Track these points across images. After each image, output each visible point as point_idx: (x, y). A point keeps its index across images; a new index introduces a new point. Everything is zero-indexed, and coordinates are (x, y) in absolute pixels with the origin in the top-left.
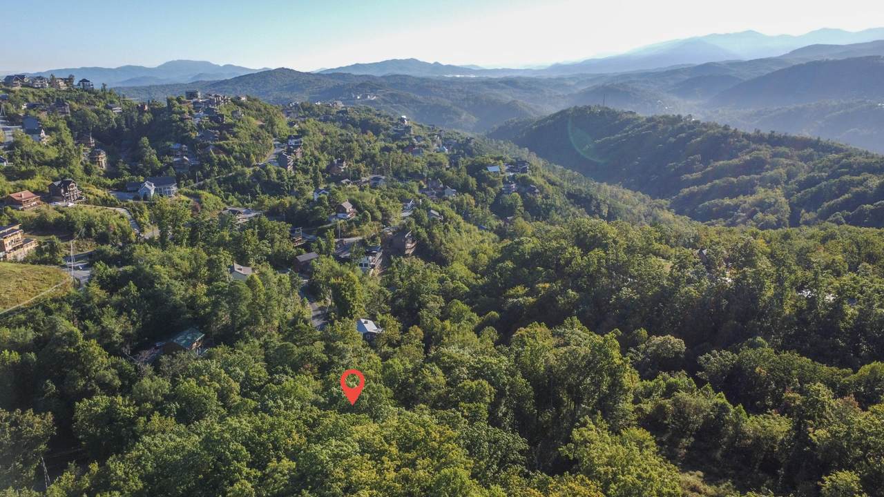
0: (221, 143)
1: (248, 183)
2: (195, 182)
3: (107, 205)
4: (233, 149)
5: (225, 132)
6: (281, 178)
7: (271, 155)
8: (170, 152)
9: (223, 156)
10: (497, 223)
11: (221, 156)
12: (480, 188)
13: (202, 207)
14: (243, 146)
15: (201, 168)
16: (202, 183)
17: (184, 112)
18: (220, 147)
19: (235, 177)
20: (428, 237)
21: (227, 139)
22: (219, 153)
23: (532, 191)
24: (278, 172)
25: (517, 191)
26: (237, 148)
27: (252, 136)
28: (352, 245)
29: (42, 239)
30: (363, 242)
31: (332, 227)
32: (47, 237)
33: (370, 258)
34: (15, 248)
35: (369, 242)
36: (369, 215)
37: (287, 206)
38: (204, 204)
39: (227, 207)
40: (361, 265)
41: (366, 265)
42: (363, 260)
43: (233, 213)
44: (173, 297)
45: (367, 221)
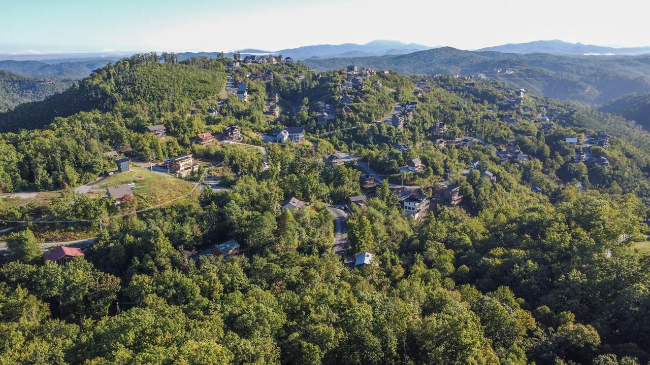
0: (354, 104)
1: (364, 135)
2: (327, 131)
3: (254, 144)
4: (361, 110)
5: (358, 97)
6: (390, 134)
7: (388, 116)
8: (317, 110)
9: (352, 114)
10: (557, 186)
11: (350, 114)
12: (553, 156)
13: (316, 151)
14: (369, 107)
15: (334, 121)
16: (332, 132)
17: (338, 81)
18: (352, 107)
19: (355, 130)
20: (474, 194)
21: (360, 102)
22: (350, 112)
23: (602, 162)
24: (389, 129)
25: (586, 162)
26: (364, 109)
27: (379, 100)
28: (410, 192)
29: (205, 164)
30: (419, 191)
31: (400, 176)
32: (208, 163)
33: (417, 204)
34: (186, 169)
35: (423, 191)
36: (432, 170)
37: (375, 156)
38: (319, 149)
39: (337, 152)
40: (410, 208)
41: (413, 209)
42: (412, 205)
43: (332, 158)
44: (232, 217)
45: (429, 175)
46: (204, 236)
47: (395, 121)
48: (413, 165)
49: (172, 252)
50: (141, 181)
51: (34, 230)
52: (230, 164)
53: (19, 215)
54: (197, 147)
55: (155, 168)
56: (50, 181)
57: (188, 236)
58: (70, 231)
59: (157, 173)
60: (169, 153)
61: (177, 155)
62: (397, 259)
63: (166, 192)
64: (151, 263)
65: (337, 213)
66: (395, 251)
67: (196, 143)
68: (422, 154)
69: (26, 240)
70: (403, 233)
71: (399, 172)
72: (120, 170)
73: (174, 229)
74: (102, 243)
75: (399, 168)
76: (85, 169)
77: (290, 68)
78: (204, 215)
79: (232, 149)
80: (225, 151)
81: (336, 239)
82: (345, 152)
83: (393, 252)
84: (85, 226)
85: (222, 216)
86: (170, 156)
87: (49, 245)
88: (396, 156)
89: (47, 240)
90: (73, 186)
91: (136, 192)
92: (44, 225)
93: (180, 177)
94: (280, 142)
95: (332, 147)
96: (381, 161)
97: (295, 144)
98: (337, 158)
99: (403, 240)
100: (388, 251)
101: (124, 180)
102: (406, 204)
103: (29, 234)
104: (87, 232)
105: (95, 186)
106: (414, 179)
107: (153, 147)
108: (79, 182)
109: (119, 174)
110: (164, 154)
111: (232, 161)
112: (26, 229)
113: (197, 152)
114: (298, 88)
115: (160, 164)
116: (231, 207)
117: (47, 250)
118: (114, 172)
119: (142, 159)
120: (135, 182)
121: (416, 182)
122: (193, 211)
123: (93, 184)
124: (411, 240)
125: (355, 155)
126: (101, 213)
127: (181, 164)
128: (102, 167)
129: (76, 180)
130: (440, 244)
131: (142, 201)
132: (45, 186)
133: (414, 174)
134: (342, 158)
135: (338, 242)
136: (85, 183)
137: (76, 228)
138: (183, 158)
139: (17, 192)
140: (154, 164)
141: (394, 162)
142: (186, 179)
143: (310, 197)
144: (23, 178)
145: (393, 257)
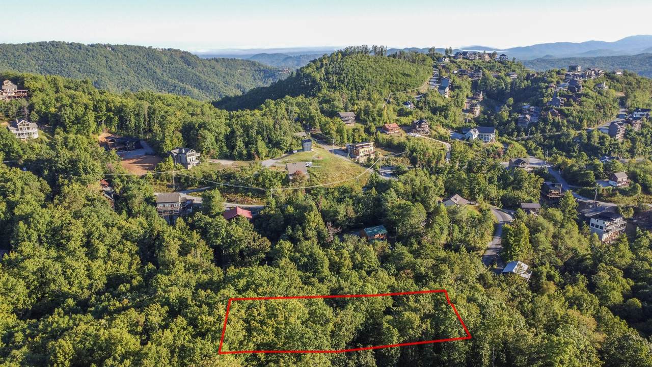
0: (563, 108)
3: (441, 140)
4: (571, 114)
6: (602, 144)
8: (520, 111)
9: (558, 119)
11: (556, 118)
13: (505, 153)
15: (536, 125)
28: (603, 208)
29: (386, 153)
30: (616, 209)
31: (594, 190)
32: (390, 153)
33: (607, 223)
34: (365, 155)
35: (622, 210)
36: (640, 188)
37: (569, 165)
38: (508, 151)
39: (529, 157)
40: (597, 226)
41: (601, 228)
42: (600, 223)
43: (519, 161)
44: (387, 204)
45: (635, 193)
46: (357, 219)
47: (613, 130)
48: (615, 179)
49: (322, 227)
50: (318, 161)
51: (222, 191)
52: (410, 155)
53: (214, 177)
54: (382, 136)
55: (336, 152)
56: (245, 152)
57: (341, 215)
58: (248, 196)
59: (337, 156)
60: (354, 139)
61: (361, 141)
62: (557, 276)
63: (337, 174)
64: (300, 233)
65: (503, 217)
66: (557, 267)
67: (381, 132)
68: (632, 169)
69: (213, 197)
70: (574, 250)
71: (594, 185)
72: (303, 150)
73: (330, 208)
74: (267, 210)
75: (595, 181)
76: (274, 144)
77: (502, 66)
78: (363, 198)
79: (416, 141)
80: (408, 143)
81: (491, 243)
82: (539, 158)
83: (553, 268)
84: (261, 194)
85: (378, 202)
86: (353, 142)
87: (230, 205)
88: (594, 168)
89: (229, 201)
90: (262, 159)
91: (311, 170)
92: (231, 188)
93: (358, 163)
94: (467, 140)
95: (525, 151)
96: (576, 171)
97: (484, 144)
98: (524, 162)
99: (572, 258)
100: (548, 265)
101: (304, 159)
102: (593, 221)
103: (216, 194)
104: (262, 199)
105: (279, 161)
106: (613, 195)
107: (339, 131)
108: (267, 156)
109: (302, 153)
110: (348, 139)
111: (413, 153)
112: (215, 189)
113: (381, 140)
114: (506, 87)
115: (344, 148)
116: (388, 194)
117: (228, 209)
118: (298, 151)
119: (328, 143)
120: (313, 161)
121: (615, 199)
122: (354, 193)
123: (278, 159)
124: (583, 259)
125: (549, 163)
126: (275, 184)
127: (361, 150)
128: (288, 145)
129: (264, 154)
130: (617, 270)
131: (315, 179)
132: (240, 157)
133: (613, 190)
134: (532, 162)
135: (494, 246)
136: (272, 158)
137: (253, 194)
138: (364, 144)
139: (221, 158)
140: (338, 148)
141: (590, 173)
142: (362, 165)
143: (477, 197)
144: (228, 148)
145: (553, 272)
